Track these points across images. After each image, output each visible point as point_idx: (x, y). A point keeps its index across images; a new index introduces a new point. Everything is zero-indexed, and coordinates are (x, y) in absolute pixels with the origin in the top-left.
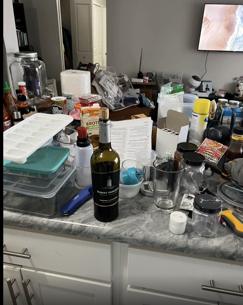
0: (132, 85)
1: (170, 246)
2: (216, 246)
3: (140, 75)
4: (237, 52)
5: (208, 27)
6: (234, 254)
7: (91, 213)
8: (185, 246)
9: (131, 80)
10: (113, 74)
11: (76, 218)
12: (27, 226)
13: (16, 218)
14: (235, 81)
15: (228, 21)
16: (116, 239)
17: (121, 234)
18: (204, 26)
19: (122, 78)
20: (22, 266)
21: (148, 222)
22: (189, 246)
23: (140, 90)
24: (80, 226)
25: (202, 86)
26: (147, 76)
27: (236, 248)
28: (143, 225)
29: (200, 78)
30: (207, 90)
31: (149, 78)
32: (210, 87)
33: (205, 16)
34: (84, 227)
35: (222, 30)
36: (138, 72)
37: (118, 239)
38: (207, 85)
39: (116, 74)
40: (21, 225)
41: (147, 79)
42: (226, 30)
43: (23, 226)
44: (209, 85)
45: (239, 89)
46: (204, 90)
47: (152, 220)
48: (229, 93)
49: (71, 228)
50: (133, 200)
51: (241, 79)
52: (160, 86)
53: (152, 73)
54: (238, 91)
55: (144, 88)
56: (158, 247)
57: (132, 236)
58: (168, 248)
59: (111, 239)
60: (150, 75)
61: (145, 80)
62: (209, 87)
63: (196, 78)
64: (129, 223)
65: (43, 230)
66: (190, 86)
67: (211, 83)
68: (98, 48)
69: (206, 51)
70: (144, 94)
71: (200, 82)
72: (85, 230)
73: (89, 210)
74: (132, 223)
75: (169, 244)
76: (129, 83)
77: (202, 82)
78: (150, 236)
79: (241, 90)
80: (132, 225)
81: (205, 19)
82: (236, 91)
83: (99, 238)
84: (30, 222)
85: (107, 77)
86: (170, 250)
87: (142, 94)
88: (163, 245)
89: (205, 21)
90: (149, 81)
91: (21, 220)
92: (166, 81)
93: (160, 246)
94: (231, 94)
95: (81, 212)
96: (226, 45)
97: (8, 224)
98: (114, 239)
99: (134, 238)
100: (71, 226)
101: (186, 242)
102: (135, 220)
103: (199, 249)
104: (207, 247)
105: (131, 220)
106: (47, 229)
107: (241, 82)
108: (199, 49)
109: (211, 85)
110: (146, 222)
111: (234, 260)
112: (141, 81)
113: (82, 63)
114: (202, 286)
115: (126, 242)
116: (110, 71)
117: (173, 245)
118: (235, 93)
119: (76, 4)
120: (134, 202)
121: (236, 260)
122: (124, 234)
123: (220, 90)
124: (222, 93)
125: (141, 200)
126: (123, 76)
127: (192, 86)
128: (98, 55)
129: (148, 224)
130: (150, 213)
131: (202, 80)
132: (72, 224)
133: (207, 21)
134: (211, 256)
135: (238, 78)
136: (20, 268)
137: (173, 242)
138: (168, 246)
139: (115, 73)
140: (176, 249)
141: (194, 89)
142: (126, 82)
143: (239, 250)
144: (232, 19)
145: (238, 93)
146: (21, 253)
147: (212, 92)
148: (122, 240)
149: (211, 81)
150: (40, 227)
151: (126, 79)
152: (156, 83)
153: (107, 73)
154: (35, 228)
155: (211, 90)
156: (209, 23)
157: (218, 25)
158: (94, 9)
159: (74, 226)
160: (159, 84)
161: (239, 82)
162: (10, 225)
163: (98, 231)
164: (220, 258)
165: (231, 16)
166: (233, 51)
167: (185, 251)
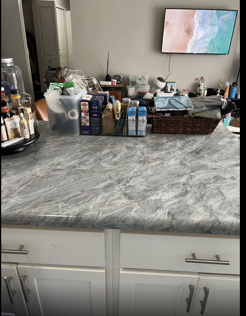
0: (101, 87)
1: (157, 228)
2: (196, 223)
3: (108, 78)
4: (196, 54)
5: (170, 31)
6: (211, 229)
7: (84, 206)
8: (170, 226)
9: (99, 83)
10: (82, 78)
11: (70, 212)
12: (24, 223)
13: (13, 217)
14: (197, 81)
15: (187, 25)
16: (109, 226)
17: (113, 221)
18: (165, 29)
19: (91, 80)
20: (18, 264)
21: (137, 209)
22: (174, 225)
23: (109, 92)
24: (75, 218)
25: (167, 87)
26: (115, 79)
27: (212, 223)
28: (132, 212)
29: (165, 79)
30: (172, 90)
31: (117, 80)
32: (175, 88)
33: (166, 20)
34: (80, 219)
35: (182, 34)
36: (106, 75)
37: (111, 226)
38: (172, 86)
39: (84, 78)
40: (18, 223)
41: (115, 82)
42: (186, 34)
43: (21, 224)
44: (173, 85)
45: (200, 89)
46: (169, 90)
47: (140, 207)
48: (192, 93)
49: (67, 220)
50: (120, 192)
51: (201, 79)
52: (128, 88)
53: (119, 75)
54: (199, 91)
55: (112, 90)
56: (147, 229)
57: (124, 222)
58: (156, 229)
59: (105, 227)
60: (118, 77)
61: (114, 83)
62: (173, 88)
63: (160, 79)
64: (119, 211)
65: (40, 225)
66: (156, 87)
67: (175, 84)
68: (63, 51)
69: (169, 54)
70: (114, 97)
71: (165, 83)
72: (81, 221)
73: (81, 204)
74: (122, 211)
75: (157, 226)
76: (98, 86)
77: (167, 83)
78: (140, 221)
79: (202, 89)
80: (122, 213)
81: (166, 23)
82: (198, 90)
83: (94, 227)
84: (27, 219)
85: (76, 81)
86: (157, 231)
87: (111, 97)
88: (151, 227)
89: (166, 25)
90: (117, 83)
91: (18, 218)
92: (133, 84)
93: (148, 229)
94: (193, 93)
95: (75, 206)
96: (187, 48)
97: (5, 223)
98: (107, 226)
99: (126, 223)
100: (67, 218)
101: (171, 222)
102: (125, 208)
103: (182, 227)
104: (189, 224)
105: (121, 209)
106: (44, 224)
107: (202, 82)
108: (162, 52)
109: (175, 86)
110: (135, 209)
111: (211, 234)
112: (110, 83)
113: (51, 67)
114: (186, 259)
115: (118, 228)
116: (78, 75)
117: (160, 226)
118: (197, 93)
119: (39, 7)
120: (121, 194)
121: (212, 234)
122: (116, 221)
123: (184, 90)
124: (186, 93)
125: (127, 191)
126: (91, 79)
127: (158, 87)
128: (64, 58)
129: (136, 210)
130: (137, 202)
131: (166, 81)
132: (68, 217)
133: (169, 24)
134: (192, 232)
135: (199, 78)
136: (16, 266)
137: (160, 223)
138: (156, 227)
139: (84, 76)
140: (163, 230)
141: (160, 90)
142: (95, 85)
143: (215, 224)
144: (191, 23)
145: (199, 92)
146: (18, 250)
147: (176, 93)
148: (115, 227)
149: (175, 82)
150: (37, 222)
151: (95, 82)
152: (123, 85)
153: (76, 77)
154: (32, 225)
155: (176, 90)
156: (170, 27)
157: (179, 29)
158: (57, 12)
159: (69, 218)
160: (127, 86)
161: (200, 82)
162: (7, 224)
163: (93, 221)
164: (200, 233)
165: (190, 20)
166: (193, 54)
167: (170, 230)
